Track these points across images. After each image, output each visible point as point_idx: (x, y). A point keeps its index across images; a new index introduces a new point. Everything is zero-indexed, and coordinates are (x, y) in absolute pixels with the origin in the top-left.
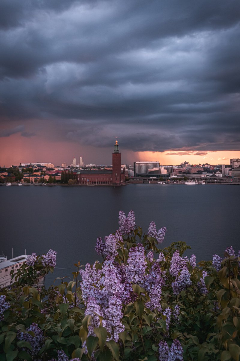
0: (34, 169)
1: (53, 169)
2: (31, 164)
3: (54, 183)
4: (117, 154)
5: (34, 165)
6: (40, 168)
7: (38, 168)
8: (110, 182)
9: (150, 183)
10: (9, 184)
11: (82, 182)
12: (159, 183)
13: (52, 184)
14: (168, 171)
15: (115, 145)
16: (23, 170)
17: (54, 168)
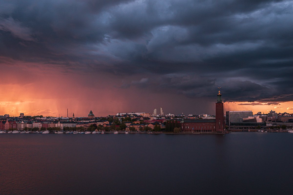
0: (132, 118)
1: (149, 119)
2: (127, 113)
3: (159, 131)
4: (221, 104)
5: (131, 114)
6: (137, 117)
7: (135, 117)
8: (214, 130)
9: (250, 131)
10: (116, 132)
11: (186, 130)
12: (259, 131)
13: (158, 132)
14: (263, 120)
15: (218, 95)
16: (122, 119)
17: (150, 117)
